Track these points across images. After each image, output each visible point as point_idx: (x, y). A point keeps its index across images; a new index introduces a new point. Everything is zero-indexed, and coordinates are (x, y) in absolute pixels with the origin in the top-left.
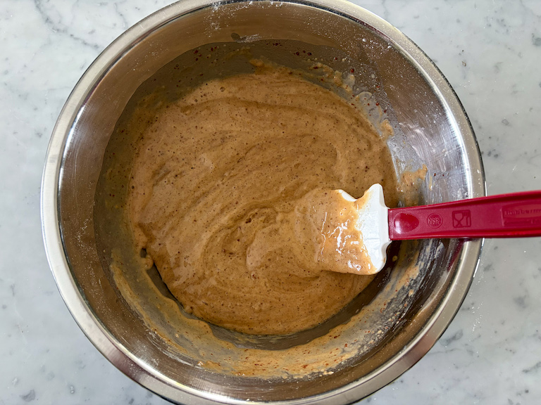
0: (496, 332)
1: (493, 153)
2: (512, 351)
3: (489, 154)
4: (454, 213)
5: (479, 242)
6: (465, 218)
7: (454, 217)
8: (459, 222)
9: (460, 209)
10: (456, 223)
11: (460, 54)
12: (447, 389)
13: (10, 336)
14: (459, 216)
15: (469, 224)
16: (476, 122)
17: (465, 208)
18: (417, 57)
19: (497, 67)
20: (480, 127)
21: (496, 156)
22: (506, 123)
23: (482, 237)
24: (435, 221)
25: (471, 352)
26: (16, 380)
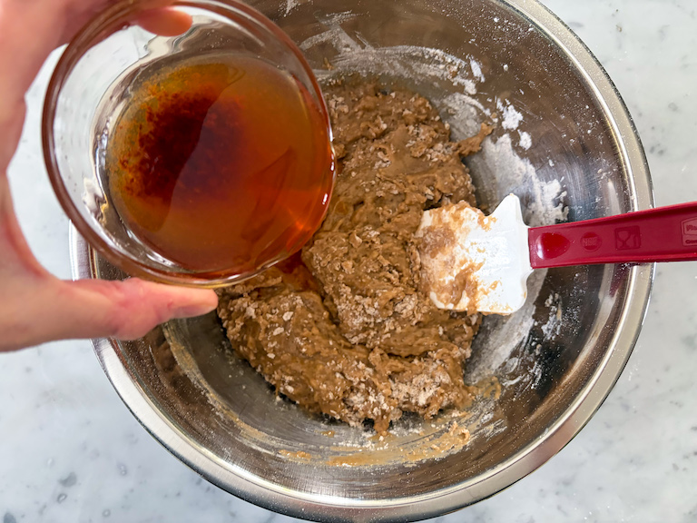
0: (658, 381)
1: (657, 149)
2: (679, 405)
3: (652, 150)
4: (617, 231)
5: (650, 267)
6: (632, 236)
7: (617, 237)
8: (624, 242)
9: (625, 225)
10: (620, 244)
11: (613, 15)
12: (597, 454)
13: (38, 406)
14: (623, 235)
15: (637, 245)
16: (636, 107)
17: (631, 224)
18: (568, 43)
19: (662, 33)
20: (640, 115)
21: (661, 152)
22: (674, 108)
23: (653, 261)
24: (592, 241)
25: (626, 407)
26: (50, 461)
